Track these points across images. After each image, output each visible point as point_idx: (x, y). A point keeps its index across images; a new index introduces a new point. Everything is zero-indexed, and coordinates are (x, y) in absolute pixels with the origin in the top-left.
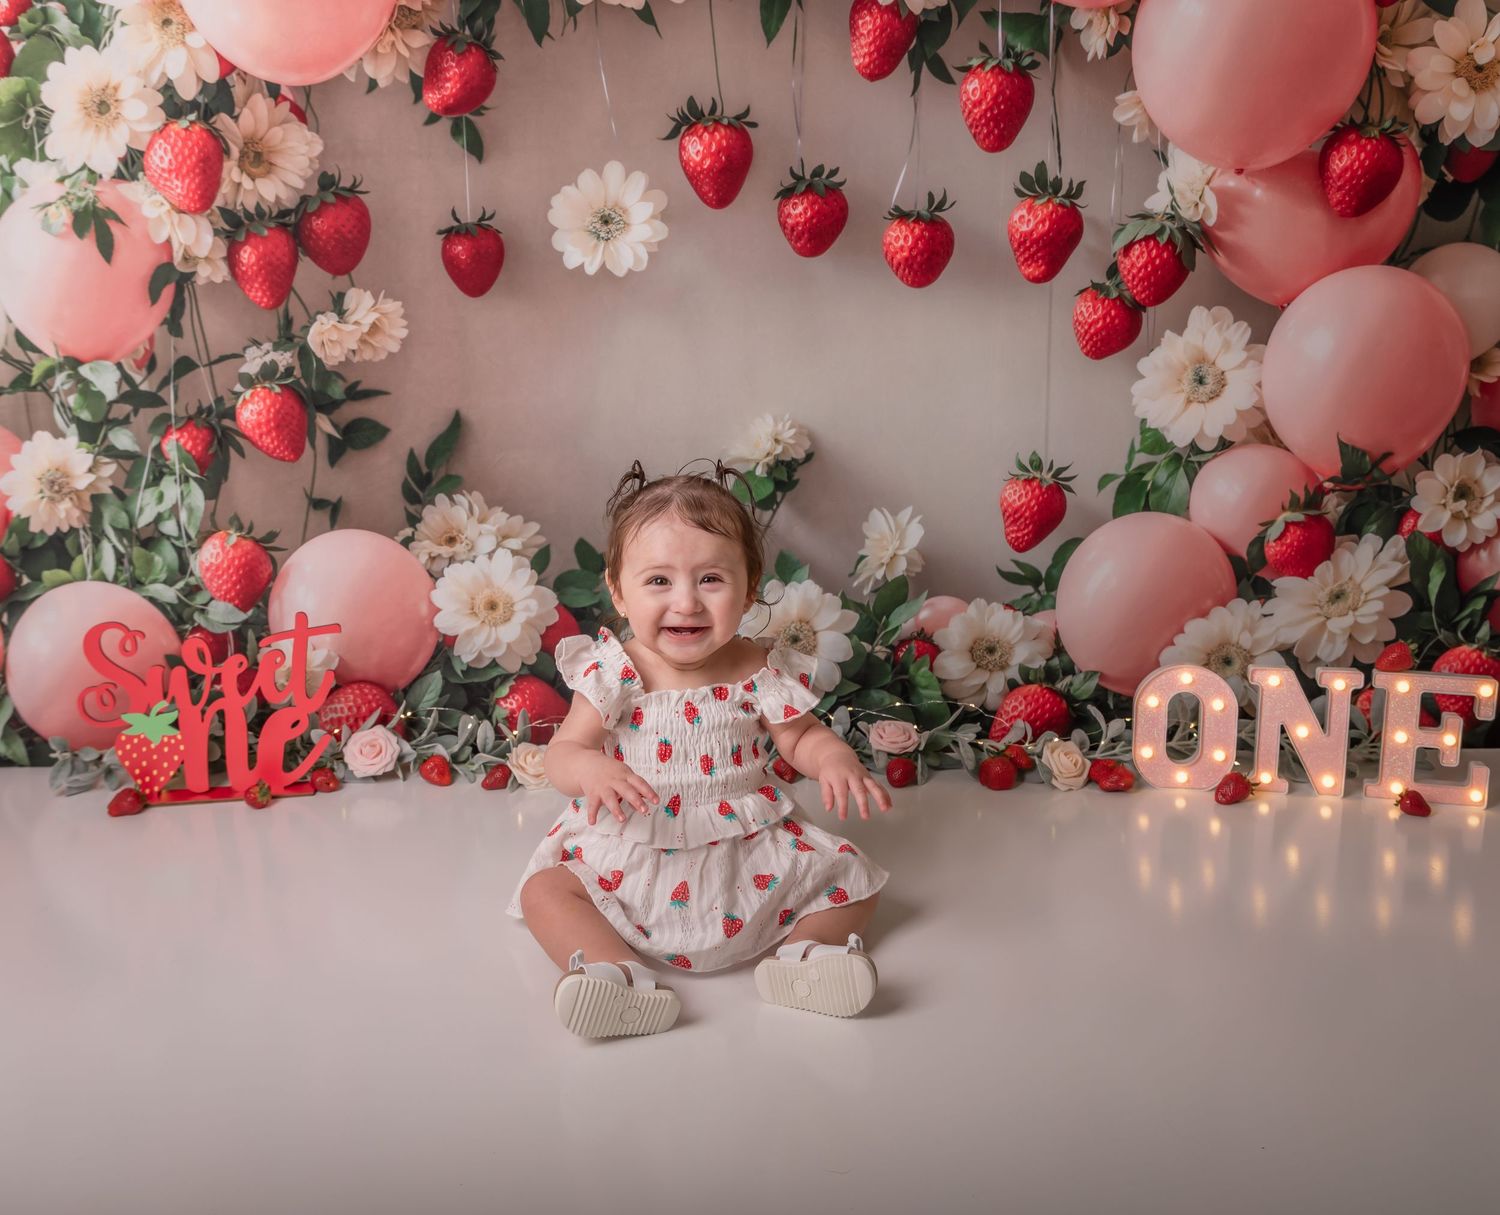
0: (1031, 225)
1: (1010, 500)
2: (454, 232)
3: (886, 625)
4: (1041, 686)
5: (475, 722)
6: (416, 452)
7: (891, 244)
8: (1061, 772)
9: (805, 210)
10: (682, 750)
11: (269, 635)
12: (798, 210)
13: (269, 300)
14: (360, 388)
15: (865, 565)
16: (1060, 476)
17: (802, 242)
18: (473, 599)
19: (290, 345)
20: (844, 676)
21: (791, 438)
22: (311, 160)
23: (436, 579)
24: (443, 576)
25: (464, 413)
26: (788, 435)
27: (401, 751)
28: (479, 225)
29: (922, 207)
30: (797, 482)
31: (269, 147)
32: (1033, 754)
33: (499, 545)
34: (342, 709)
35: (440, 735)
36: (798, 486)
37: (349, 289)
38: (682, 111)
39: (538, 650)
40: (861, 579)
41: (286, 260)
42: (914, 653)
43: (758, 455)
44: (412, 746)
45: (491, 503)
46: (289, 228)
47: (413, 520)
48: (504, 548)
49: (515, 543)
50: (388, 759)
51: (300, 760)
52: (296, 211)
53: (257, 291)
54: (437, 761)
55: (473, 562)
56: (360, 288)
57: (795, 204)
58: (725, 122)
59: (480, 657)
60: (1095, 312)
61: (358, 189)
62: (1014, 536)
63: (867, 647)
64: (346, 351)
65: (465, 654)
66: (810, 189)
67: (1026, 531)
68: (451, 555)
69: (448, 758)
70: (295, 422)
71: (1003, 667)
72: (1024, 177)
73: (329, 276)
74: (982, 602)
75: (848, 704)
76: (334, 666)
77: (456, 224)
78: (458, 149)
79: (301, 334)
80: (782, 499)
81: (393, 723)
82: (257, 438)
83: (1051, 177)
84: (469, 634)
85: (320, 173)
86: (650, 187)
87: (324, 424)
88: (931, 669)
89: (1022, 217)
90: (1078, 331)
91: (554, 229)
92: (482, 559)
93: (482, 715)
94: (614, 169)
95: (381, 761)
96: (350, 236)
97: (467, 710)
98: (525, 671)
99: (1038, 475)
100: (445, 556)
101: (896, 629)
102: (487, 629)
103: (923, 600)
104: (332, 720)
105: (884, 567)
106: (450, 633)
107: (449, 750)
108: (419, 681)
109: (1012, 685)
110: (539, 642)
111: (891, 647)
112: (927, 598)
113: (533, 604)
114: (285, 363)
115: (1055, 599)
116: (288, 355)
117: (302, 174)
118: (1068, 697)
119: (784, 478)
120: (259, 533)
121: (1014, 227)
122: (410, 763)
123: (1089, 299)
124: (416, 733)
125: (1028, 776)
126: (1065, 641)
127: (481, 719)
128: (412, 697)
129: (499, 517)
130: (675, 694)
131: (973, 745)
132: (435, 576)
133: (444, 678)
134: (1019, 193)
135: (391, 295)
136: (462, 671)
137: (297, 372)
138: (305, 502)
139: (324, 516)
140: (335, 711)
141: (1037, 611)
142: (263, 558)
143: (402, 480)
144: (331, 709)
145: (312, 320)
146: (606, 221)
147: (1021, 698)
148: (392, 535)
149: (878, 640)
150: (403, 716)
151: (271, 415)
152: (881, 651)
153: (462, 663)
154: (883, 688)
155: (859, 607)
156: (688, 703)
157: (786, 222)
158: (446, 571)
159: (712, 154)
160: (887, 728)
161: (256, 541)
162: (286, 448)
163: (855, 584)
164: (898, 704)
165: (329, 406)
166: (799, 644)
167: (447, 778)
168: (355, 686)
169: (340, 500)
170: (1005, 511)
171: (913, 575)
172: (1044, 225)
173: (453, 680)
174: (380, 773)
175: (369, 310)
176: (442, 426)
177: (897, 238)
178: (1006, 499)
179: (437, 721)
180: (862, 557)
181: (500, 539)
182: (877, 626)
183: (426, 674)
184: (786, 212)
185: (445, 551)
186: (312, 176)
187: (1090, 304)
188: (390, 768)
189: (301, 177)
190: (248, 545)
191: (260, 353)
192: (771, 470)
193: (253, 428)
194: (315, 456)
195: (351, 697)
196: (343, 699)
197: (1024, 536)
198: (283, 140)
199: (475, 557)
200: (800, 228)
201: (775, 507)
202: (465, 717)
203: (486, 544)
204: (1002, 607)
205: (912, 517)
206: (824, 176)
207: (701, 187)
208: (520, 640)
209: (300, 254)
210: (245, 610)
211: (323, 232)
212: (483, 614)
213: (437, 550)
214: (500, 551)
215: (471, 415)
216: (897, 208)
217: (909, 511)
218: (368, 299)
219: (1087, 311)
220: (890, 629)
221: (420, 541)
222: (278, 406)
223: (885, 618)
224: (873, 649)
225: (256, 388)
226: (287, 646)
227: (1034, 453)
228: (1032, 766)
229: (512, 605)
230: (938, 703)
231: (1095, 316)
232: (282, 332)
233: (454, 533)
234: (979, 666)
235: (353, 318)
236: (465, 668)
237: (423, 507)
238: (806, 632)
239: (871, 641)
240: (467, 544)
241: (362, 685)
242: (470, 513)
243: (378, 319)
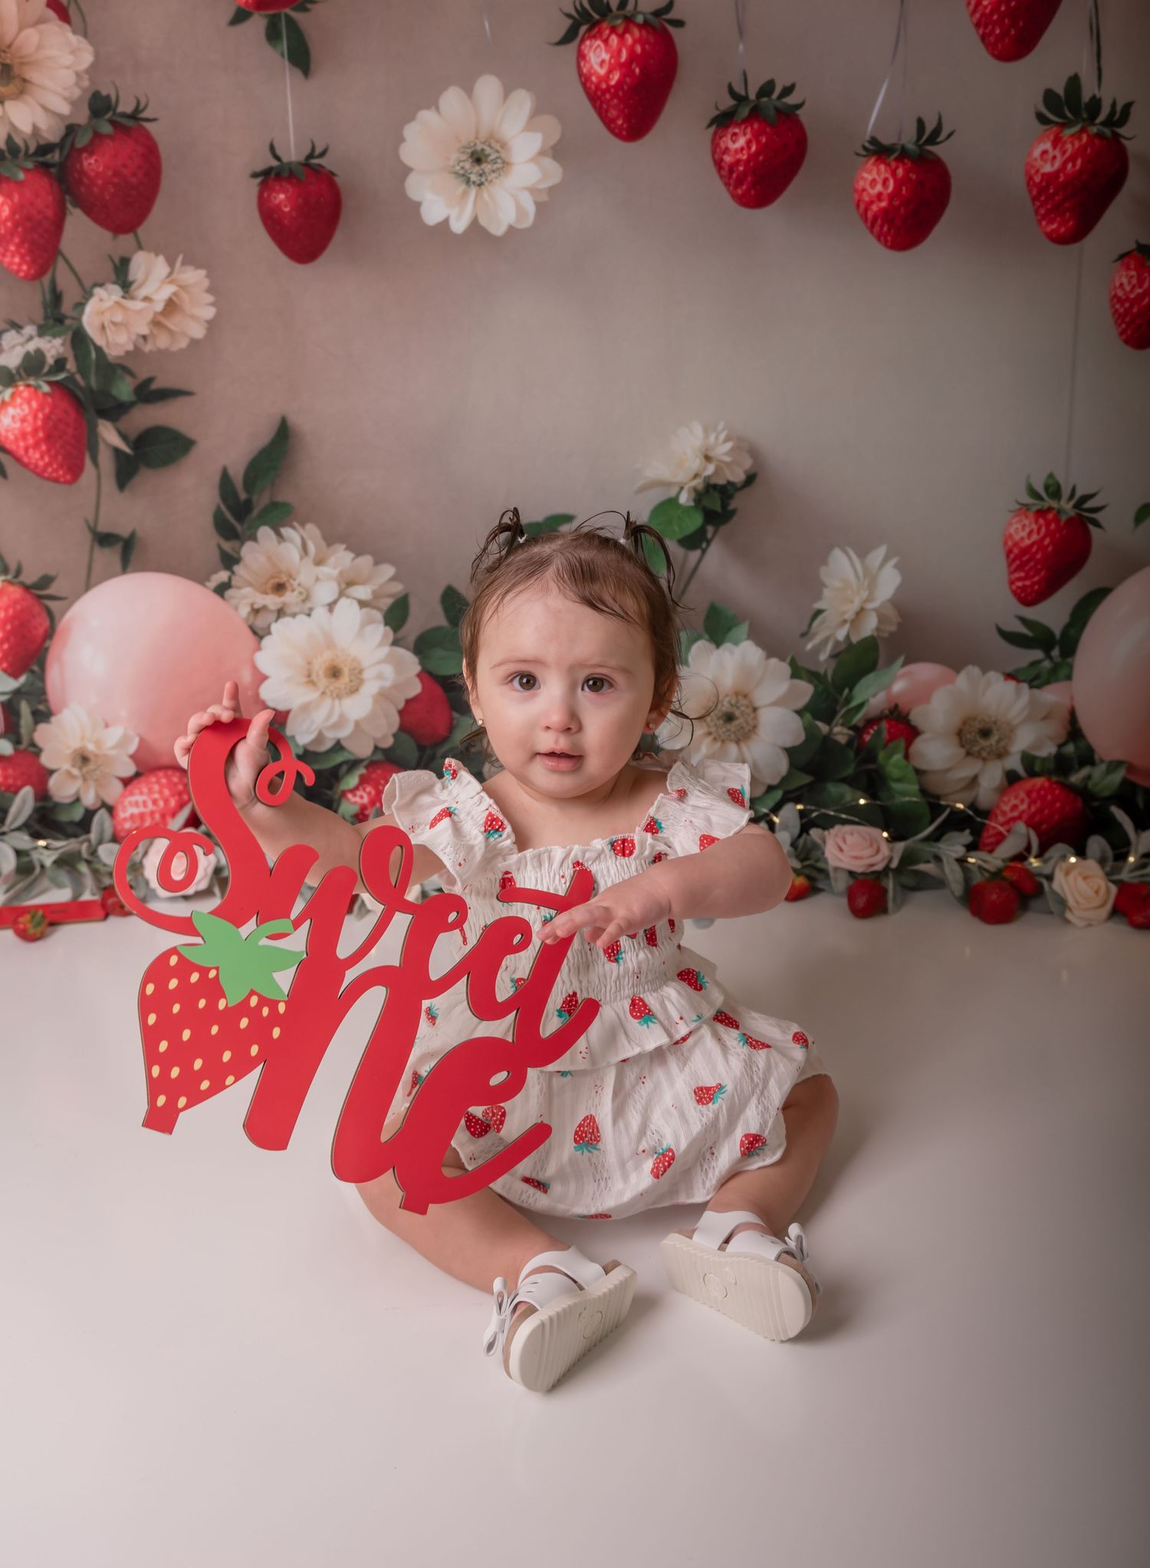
0: (1057, 164)
1: (1017, 538)
2: (273, 175)
3: (848, 700)
4: (1049, 780)
6: (231, 472)
7: (864, 190)
8: (1077, 902)
9: (749, 143)
12: (739, 143)
13: (29, 269)
14: (154, 386)
15: (823, 622)
16: (1086, 505)
17: (744, 187)
18: (309, 663)
19: (59, 328)
20: (793, 765)
21: (726, 454)
22: (78, 74)
23: (261, 638)
24: (269, 633)
25: (294, 419)
26: (722, 450)
28: (306, 165)
29: (908, 138)
30: (733, 513)
31: (21, 57)
32: (1041, 875)
33: (342, 594)
34: (145, 802)
36: (735, 519)
37: (134, 252)
38: (581, 5)
39: (395, 728)
41: (50, 213)
42: (885, 735)
43: (682, 476)
45: (330, 539)
46: (53, 170)
47: (230, 561)
48: (348, 597)
49: (363, 592)
52: (60, 145)
53: (13, 256)
55: (309, 615)
56: (149, 251)
57: (735, 134)
58: (640, 19)
59: (320, 738)
60: (1139, 284)
61: (144, 115)
62: (1020, 584)
63: (824, 728)
64: (134, 337)
65: (301, 733)
66: (756, 113)
67: (1036, 579)
68: (279, 607)
70: (70, 432)
71: (1001, 755)
72: (1049, 96)
73: (107, 235)
74: (974, 670)
75: (797, 801)
76: (133, 748)
77: (275, 163)
78: (275, 58)
79: (74, 314)
80: (714, 535)
82: (21, 452)
83: (1086, 97)
84: (306, 708)
85: (89, 95)
86: (536, 112)
87: (109, 434)
88: (907, 756)
89: (1045, 152)
90: (1116, 311)
91: (407, 171)
92: (320, 612)
94: (488, 87)
96: (134, 180)
98: (379, 757)
99: (1054, 504)
100: (272, 607)
101: (861, 706)
102: (327, 702)
103: (898, 668)
104: (132, 816)
105: (847, 626)
106: (282, 707)
109: (1012, 778)
110: (396, 720)
111: (854, 728)
112: (905, 664)
113: (388, 670)
114: (53, 352)
115: (1071, 667)
116: (58, 342)
117: (67, 94)
118: (1083, 793)
119: (717, 507)
120: (30, 577)
121: (1032, 167)
123: (1132, 266)
125: (1035, 904)
126: (1085, 722)
129: (341, 558)
130: (558, 853)
131: (961, 861)
132: (259, 634)
134: (1042, 119)
135: (191, 261)
137: (71, 365)
138: (88, 537)
139: (110, 556)
140: (137, 804)
141: (1048, 682)
142: (36, 609)
143: (213, 509)
144: (130, 803)
145: (88, 295)
146: (478, 158)
147: (1022, 795)
148: (201, 579)
149: (838, 719)
151: (39, 423)
152: (841, 734)
153: (297, 745)
154: (843, 780)
155: (813, 677)
156: (578, 863)
157: (722, 160)
158: (274, 627)
159: (621, 66)
160: (849, 839)
161: (27, 588)
162: (61, 466)
163: (809, 646)
164: (862, 802)
165: (114, 411)
166: (735, 723)
168: (161, 774)
169: (133, 535)
170: (1009, 552)
171: (886, 635)
172: (1074, 165)
174: (192, 891)
175: (163, 282)
176: (264, 436)
177: (873, 182)
178: (1010, 536)
180: (819, 612)
181: (343, 586)
182: (836, 701)
184: (723, 145)
185: (272, 601)
186: (81, 98)
187: (1133, 273)
188: (203, 886)
189: (65, 99)
190: (15, 592)
191: (20, 339)
192: (700, 496)
193: (16, 439)
194: (99, 477)
195: (156, 788)
196: (145, 790)
197: (1033, 584)
198: (39, 47)
199: (311, 609)
200: (741, 168)
201: (704, 545)
203: (325, 592)
204: (1001, 678)
205: (886, 560)
206: (775, 96)
207: (607, 111)
208: (371, 717)
209: (69, 206)
210: (15, 675)
211: (98, 174)
212: (323, 682)
213: (261, 600)
214: (343, 601)
215: (301, 422)
216: (873, 141)
217: (882, 551)
218: (160, 266)
219: (1130, 282)
220: (854, 704)
221: (239, 588)
222: (47, 410)
223: (846, 691)
224: (831, 730)
225: (16, 386)
227: (1051, 476)
228: (1038, 891)
229: (361, 672)
230: (915, 802)
231: (1139, 291)
232: (49, 311)
233: (284, 579)
234: (968, 754)
235: (143, 292)
236: (301, 751)
237: (242, 543)
238: (743, 708)
239: (829, 721)
240: (301, 593)
241: (170, 772)
242: (302, 553)
243: (175, 294)
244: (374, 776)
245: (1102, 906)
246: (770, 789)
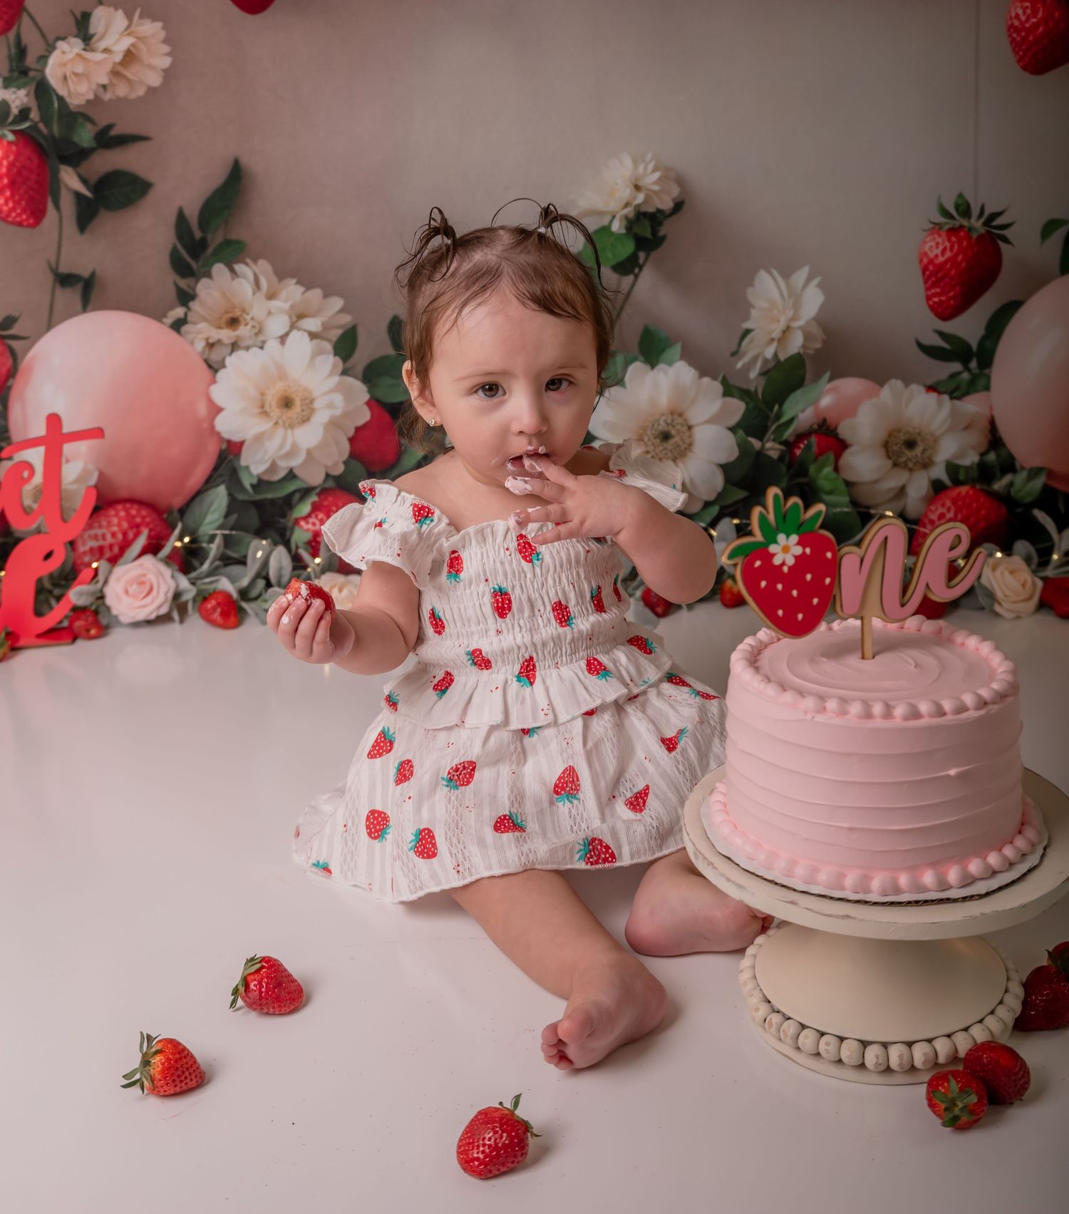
1: (931, 255)
3: (779, 416)
4: (973, 487)
5: (268, 549)
6: (187, 212)
8: (1006, 596)
10: (524, 597)
11: (10, 444)
14: (113, 133)
15: (752, 341)
16: (996, 223)
18: (263, 394)
19: (23, 80)
20: (728, 481)
21: (655, 183)
23: (216, 371)
24: (224, 366)
25: (244, 161)
26: (651, 179)
27: (177, 586)
30: (663, 239)
33: (293, 326)
34: (104, 536)
35: (226, 565)
36: (665, 245)
37: (95, 7)
39: (346, 455)
40: (746, 359)
42: (815, 449)
43: (614, 205)
44: (189, 580)
45: (281, 274)
47: (185, 298)
48: (299, 329)
49: (313, 324)
50: (161, 598)
51: (53, 602)
54: (220, 599)
55: (262, 348)
56: (109, 6)
59: (273, 467)
60: (1034, 14)
62: (936, 299)
63: (756, 444)
64: (94, 87)
65: (255, 464)
67: (952, 294)
68: (233, 340)
69: (235, 595)
70: (33, 177)
71: (926, 464)
74: (898, 384)
75: (733, 516)
76: (93, 481)
79: (38, 66)
80: (647, 258)
81: (166, 551)
84: (260, 438)
87: (70, 179)
88: (836, 469)
90: (1014, 39)
92: (272, 345)
93: (278, 538)
95: (153, 601)
97: (260, 533)
98: (330, 484)
99: (965, 223)
100: (226, 341)
101: (791, 421)
102: (280, 432)
103: (824, 384)
104: (92, 550)
105: (775, 344)
106: (236, 438)
107: (237, 585)
108: (198, 499)
109: (938, 488)
110: (346, 447)
111: (785, 443)
112: (831, 379)
113: (338, 399)
114: (18, 103)
115: (988, 378)
116: (22, 92)
118: (1006, 499)
119: (647, 233)
122: (186, 602)
124: (196, 563)
126: (1004, 430)
127: (275, 544)
128: (190, 518)
129: (292, 292)
132: (214, 368)
133: (230, 495)
135: (149, 14)
136: (253, 486)
137: (35, 115)
138: (50, 278)
139: (71, 296)
141: (967, 393)
143: (170, 247)
144: (90, 536)
145: (51, 48)
147: (948, 503)
148: (158, 316)
149: (770, 435)
150: (178, 544)
152: (772, 449)
153: (251, 475)
155: (744, 394)
158: (229, 361)
162: (24, 211)
163: (739, 365)
165: (76, 157)
166: (672, 441)
167: (232, 619)
168: (120, 507)
169: (93, 275)
170: (925, 270)
171: (812, 352)
173: (241, 497)
174: (153, 616)
175: (122, 34)
176: (217, 176)
178: (926, 254)
179: (222, 549)
180: (747, 332)
181: (294, 319)
182: (767, 417)
183: (207, 490)
185: (226, 335)
187: (1028, 4)
188: (164, 610)
192: (631, 224)
194: (61, 220)
195: (115, 520)
196: (106, 524)
197: (950, 299)
199: (264, 342)
201: (636, 270)
202: (255, 542)
203: (277, 325)
204: (923, 390)
205: (809, 280)
208: (322, 445)
212: (276, 412)
213: (216, 335)
214: (294, 334)
215: (253, 163)
217: (804, 273)
218: (119, 20)
219: (1024, 13)
220: (784, 419)
221: (195, 323)
222: (11, 158)
223: (776, 407)
224: (764, 446)
226: (36, 456)
227: (960, 196)
229: (312, 401)
230: (847, 513)
231: (1034, 20)
232: (14, 64)
233: (237, 313)
234: (895, 465)
235: (103, 45)
236: (255, 481)
237: (197, 281)
238: (679, 427)
239: (761, 436)
240: (254, 327)
241: (128, 505)
242: (255, 287)
243: (133, 45)
244: (325, 503)
245: (1029, 599)
246: (707, 504)
